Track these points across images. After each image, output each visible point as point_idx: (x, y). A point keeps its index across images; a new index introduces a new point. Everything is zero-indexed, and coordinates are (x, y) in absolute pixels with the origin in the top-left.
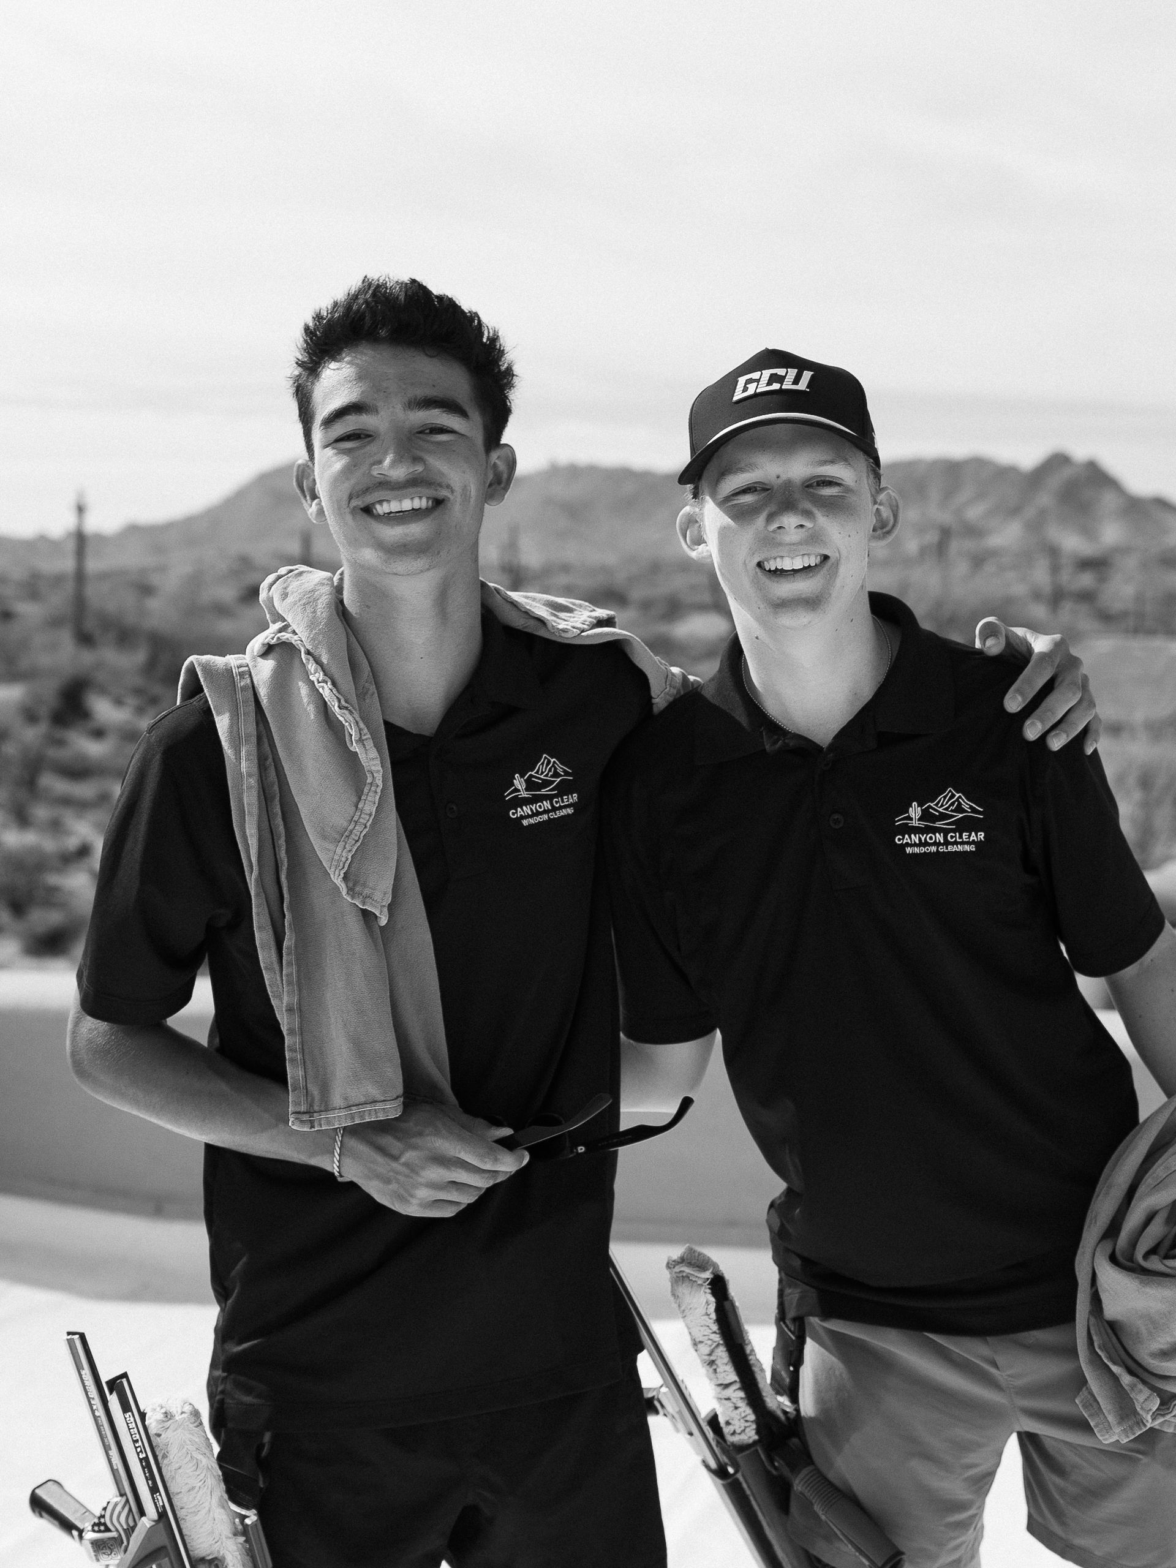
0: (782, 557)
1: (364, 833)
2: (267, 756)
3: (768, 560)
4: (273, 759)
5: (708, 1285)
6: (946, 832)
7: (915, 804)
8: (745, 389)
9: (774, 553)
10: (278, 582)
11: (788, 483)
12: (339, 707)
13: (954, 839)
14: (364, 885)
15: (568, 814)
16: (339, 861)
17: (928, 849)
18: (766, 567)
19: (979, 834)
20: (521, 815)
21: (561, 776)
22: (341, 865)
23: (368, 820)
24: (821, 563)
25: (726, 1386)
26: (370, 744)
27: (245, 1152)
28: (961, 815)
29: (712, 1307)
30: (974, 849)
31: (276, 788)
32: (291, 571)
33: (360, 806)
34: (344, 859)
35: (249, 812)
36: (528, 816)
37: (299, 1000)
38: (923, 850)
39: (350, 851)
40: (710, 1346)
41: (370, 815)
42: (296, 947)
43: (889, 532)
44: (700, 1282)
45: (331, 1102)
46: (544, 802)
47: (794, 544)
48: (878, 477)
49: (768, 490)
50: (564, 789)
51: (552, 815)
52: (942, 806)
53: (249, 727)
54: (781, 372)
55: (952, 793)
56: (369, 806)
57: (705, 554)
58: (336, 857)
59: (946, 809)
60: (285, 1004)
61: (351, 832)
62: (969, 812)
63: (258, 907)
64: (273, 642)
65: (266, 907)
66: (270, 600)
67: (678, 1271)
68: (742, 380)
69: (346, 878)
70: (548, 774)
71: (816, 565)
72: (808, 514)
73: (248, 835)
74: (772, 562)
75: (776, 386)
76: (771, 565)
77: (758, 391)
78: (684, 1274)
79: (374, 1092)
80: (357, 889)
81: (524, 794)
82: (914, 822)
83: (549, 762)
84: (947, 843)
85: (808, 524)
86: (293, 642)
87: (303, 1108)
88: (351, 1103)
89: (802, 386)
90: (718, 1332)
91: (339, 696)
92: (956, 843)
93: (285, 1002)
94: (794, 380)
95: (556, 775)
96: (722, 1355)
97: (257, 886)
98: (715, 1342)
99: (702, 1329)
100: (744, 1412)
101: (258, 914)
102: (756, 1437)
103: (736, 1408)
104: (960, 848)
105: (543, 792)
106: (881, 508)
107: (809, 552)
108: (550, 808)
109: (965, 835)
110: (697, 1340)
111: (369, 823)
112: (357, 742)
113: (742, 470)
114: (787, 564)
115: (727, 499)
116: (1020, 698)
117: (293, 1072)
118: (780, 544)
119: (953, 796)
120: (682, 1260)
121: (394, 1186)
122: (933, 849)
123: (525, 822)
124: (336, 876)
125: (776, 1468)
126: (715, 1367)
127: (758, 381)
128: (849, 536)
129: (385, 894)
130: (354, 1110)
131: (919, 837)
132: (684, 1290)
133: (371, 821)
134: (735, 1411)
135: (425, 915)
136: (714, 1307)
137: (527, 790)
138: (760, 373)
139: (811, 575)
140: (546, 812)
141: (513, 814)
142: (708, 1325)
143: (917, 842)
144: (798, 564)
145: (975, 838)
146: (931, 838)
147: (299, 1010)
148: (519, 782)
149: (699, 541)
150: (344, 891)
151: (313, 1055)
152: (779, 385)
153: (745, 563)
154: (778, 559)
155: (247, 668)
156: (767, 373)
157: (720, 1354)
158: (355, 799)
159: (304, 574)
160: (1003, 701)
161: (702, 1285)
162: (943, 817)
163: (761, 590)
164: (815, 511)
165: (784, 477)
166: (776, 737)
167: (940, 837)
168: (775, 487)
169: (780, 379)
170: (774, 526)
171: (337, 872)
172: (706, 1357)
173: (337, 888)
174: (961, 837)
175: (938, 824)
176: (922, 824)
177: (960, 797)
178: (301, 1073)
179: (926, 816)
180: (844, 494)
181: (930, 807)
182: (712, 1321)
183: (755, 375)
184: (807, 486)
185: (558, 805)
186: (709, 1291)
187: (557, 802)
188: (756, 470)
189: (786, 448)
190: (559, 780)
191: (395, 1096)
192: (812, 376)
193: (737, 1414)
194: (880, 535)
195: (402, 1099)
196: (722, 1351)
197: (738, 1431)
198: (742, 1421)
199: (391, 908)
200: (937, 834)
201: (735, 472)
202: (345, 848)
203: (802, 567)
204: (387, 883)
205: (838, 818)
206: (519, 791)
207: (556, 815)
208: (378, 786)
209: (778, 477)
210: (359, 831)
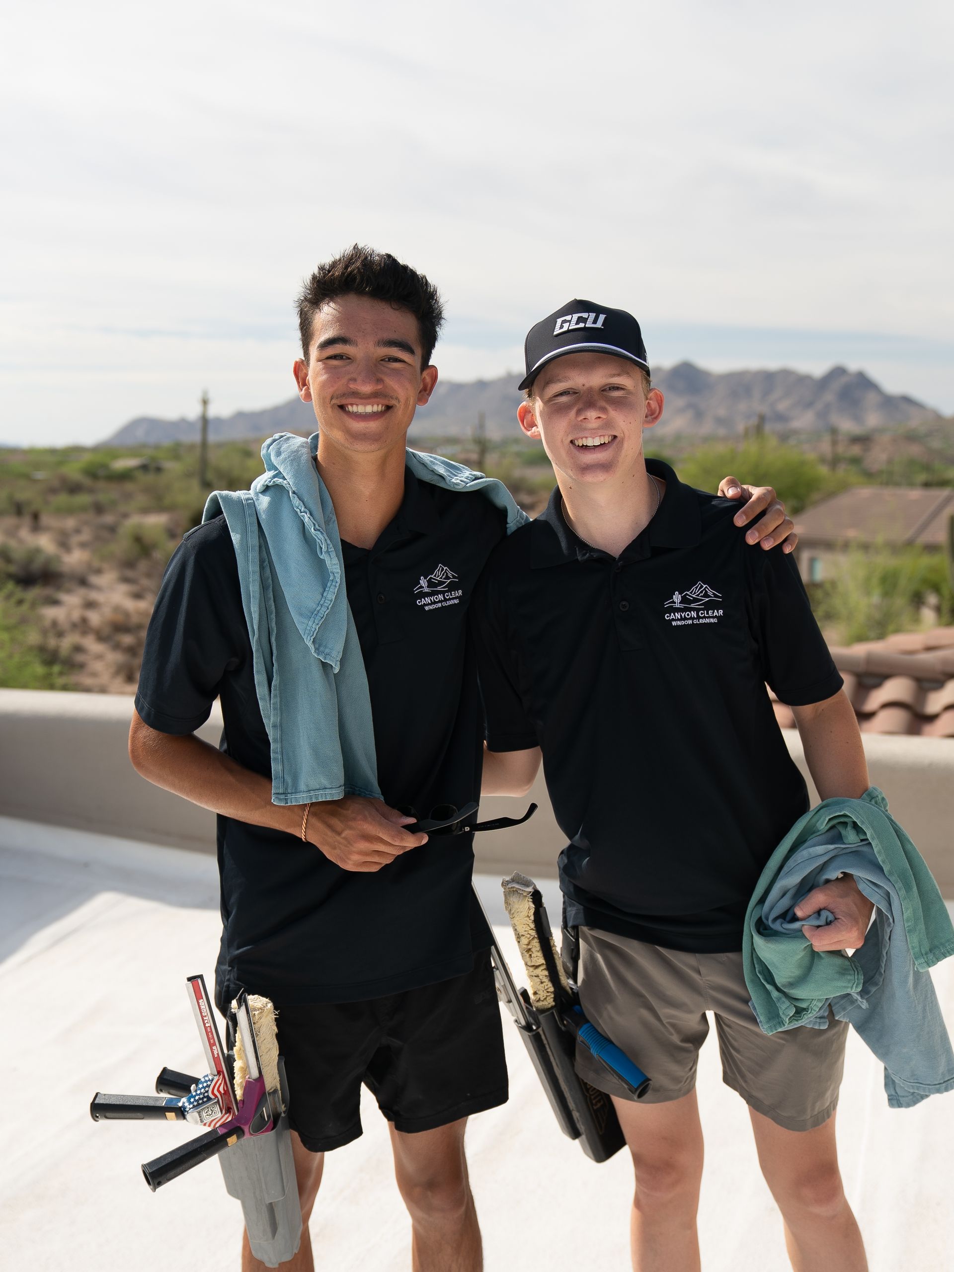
0: (586, 438)
1: (327, 612)
2: (265, 560)
3: (577, 439)
4: (269, 562)
5: (530, 896)
6: (698, 610)
7: (677, 593)
8: (562, 327)
9: (581, 435)
10: (274, 444)
11: (590, 389)
12: (314, 529)
13: (703, 615)
14: (326, 647)
15: (455, 604)
16: (310, 630)
17: (686, 622)
18: (576, 444)
19: (719, 611)
20: (424, 603)
21: (451, 578)
22: (312, 633)
23: (330, 604)
24: (612, 440)
25: (536, 967)
26: (333, 554)
27: (244, 821)
28: (707, 599)
29: (532, 911)
30: (717, 621)
31: (270, 581)
32: (282, 437)
33: (325, 594)
34: (313, 630)
35: (253, 596)
36: (429, 604)
37: (281, 720)
38: (683, 623)
39: (318, 624)
40: (529, 938)
41: (331, 601)
42: (279, 685)
43: (656, 418)
44: (525, 894)
45: (299, 788)
46: (439, 595)
47: (594, 429)
48: (648, 382)
49: (577, 393)
50: (452, 587)
51: (444, 604)
52: (695, 593)
53: (254, 541)
54: (585, 315)
55: (701, 585)
56: (331, 595)
57: (536, 433)
58: (308, 628)
59: (698, 595)
60: (271, 723)
61: (318, 611)
62: (712, 597)
63: (257, 658)
64: (270, 484)
65: (262, 658)
66: (269, 455)
67: (510, 887)
68: (559, 321)
69: (314, 642)
70: (442, 576)
71: (609, 442)
72: (603, 410)
73: (252, 611)
74: (580, 440)
75: (582, 325)
76: (580, 443)
77: (570, 328)
78: (514, 889)
79: (325, 782)
80: (322, 649)
81: (426, 590)
82: (677, 605)
83: (443, 569)
84: (699, 618)
85: (603, 416)
86: (284, 485)
87: (281, 791)
88: (310, 788)
89: (599, 325)
90: (534, 929)
91: (315, 522)
92: (705, 617)
93: (271, 721)
94: (594, 321)
95: (447, 578)
96: (536, 945)
97: (257, 645)
98: (532, 936)
99: (524, 926)
100: (547, 985)
101: (257, 663)
102: (553, 1004)
103: (542, 983)
104: (707, 621)
105: (439, 588)
106: (651, 402)
107: (604, 434)
108: (443, 599)
109: (710, 612)
110: (520, 934)
111: (330, 606)
112: (325, 553)
113: (560, 381)
114: (590, 442)
115: (550, 400)
116: (744, 517)
117: (275, 767)
118: (585, 429)
119: (702, 587)
120: (513, 880)
121: (338, 851)
122: (690, 622)
123: (427, 608)
124: (308, 641)
125: (564, 1025)
126: (530, 953)
127: (570, 321)
128: (630, 423)
129: (339, 653)
130: (312, 793)
131: (680, 614)
132: (513, 899)
133: (331, 604)
134: (541, 985)
135: (364, 666)
136: (533, 912)
137: (428, 587)
138: (571, 316)
139: (605, 449)
140: (440, 601)
141: (419, 602)
142: (528, 923)
143: (679, 618)
144: (597, 442)
145: (717, 614)
146: (688, 615)
147: (280, 727)
148: (423, 582)
149: (533, 425)
150: (313, 651)
151: (289, 758)
152: (584, 324)
153: (562, 441)
154: (584, 439)
155: (252, 501)
156: (576, 316)
157: (535, 944)
158: (321, 590)
159: (291, 439)
160: (733, 521)
161: (526, 896)
162: (696, 600)
163: (573, 458)
164: (608, 407)
165: (587, 385)
166: (584, 551)
167: (694, 614)
168: (582, 392)
169: (584, 320)
170: (581, 418)
171: (309, 638)
172: (525, 946)
173: (307, 647)
174: (708, 613)
175: (692, 605)
176: (682, 606)
177: (706, 587)
178: (280, 767)
179: (684, 600)
180: (626, 396)
181: (687, 594)
182: (531, 921)
183: (568, 318)
184: (602, 391)
185: (448, 598)
186: (531, 900)
187: (447, 596)
188: (569, 381)
189: (588, 366)
190: (449, 581)
191: (338, 786)
192: (606, 318)
193: (542, 987)
194: (650, 420)
195: (343, 788)
196: (536, 942)
197: (542, 999)
198: (545, 992)
199: (342, 662)
200: (692, 612)
201: (555, 382)
202: (314, 622)
203: (600, 444)
204: (340, 646)
205: (625, 604)
206: (423, 587)
207: (447, 604)
208: (337, 582)
209: (584, 385)
210: (324, 611)
